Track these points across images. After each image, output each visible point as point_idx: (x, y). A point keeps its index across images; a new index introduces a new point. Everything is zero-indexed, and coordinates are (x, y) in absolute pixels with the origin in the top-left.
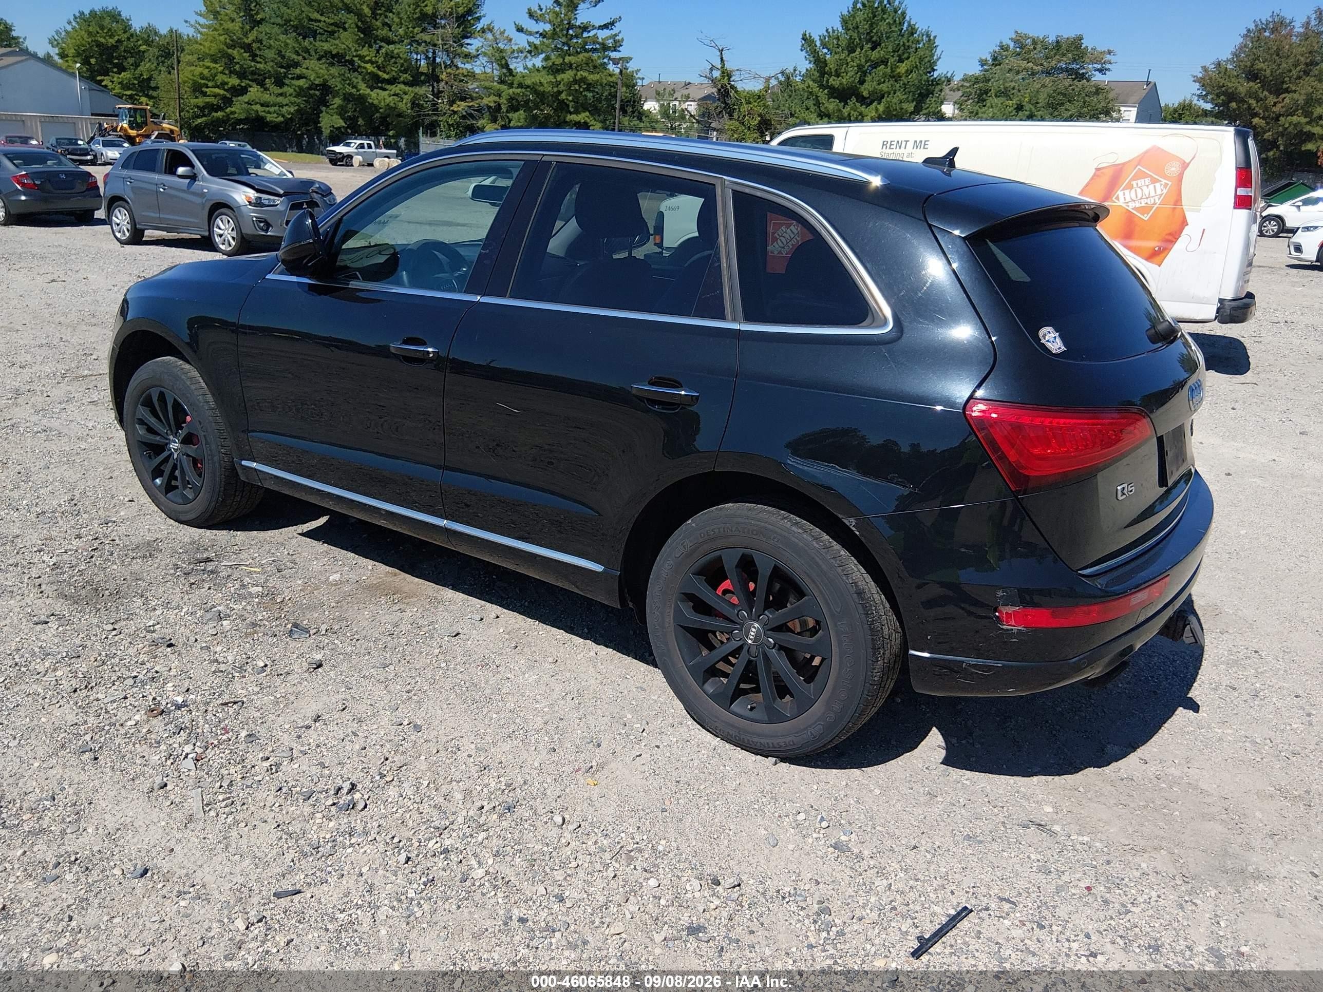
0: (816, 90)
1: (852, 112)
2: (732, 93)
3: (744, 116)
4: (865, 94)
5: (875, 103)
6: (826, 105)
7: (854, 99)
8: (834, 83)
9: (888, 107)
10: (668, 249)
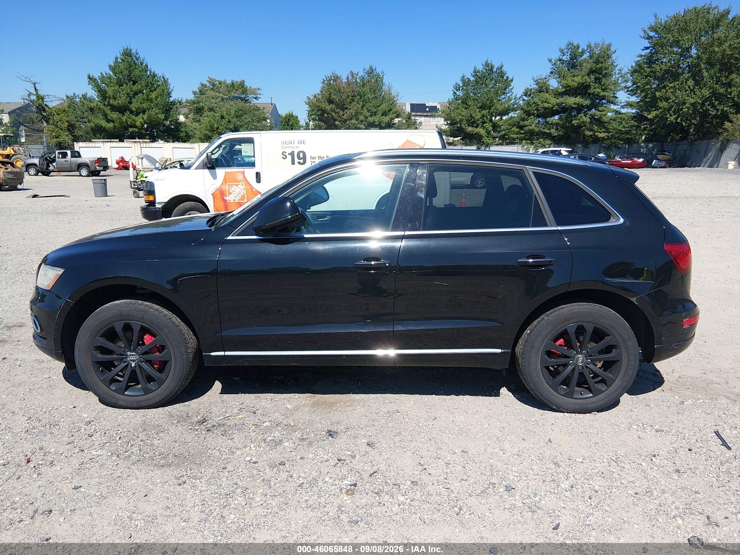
0: (102, 107)
1: (128, 120)
2: (47, 109)
3: (57, 122)
4: (134, 109)
5: (141, 114)
6: (111, 115)
7: (128, 112)
8: (113, 103)
9: (150, 117)
10: (159, 203)
